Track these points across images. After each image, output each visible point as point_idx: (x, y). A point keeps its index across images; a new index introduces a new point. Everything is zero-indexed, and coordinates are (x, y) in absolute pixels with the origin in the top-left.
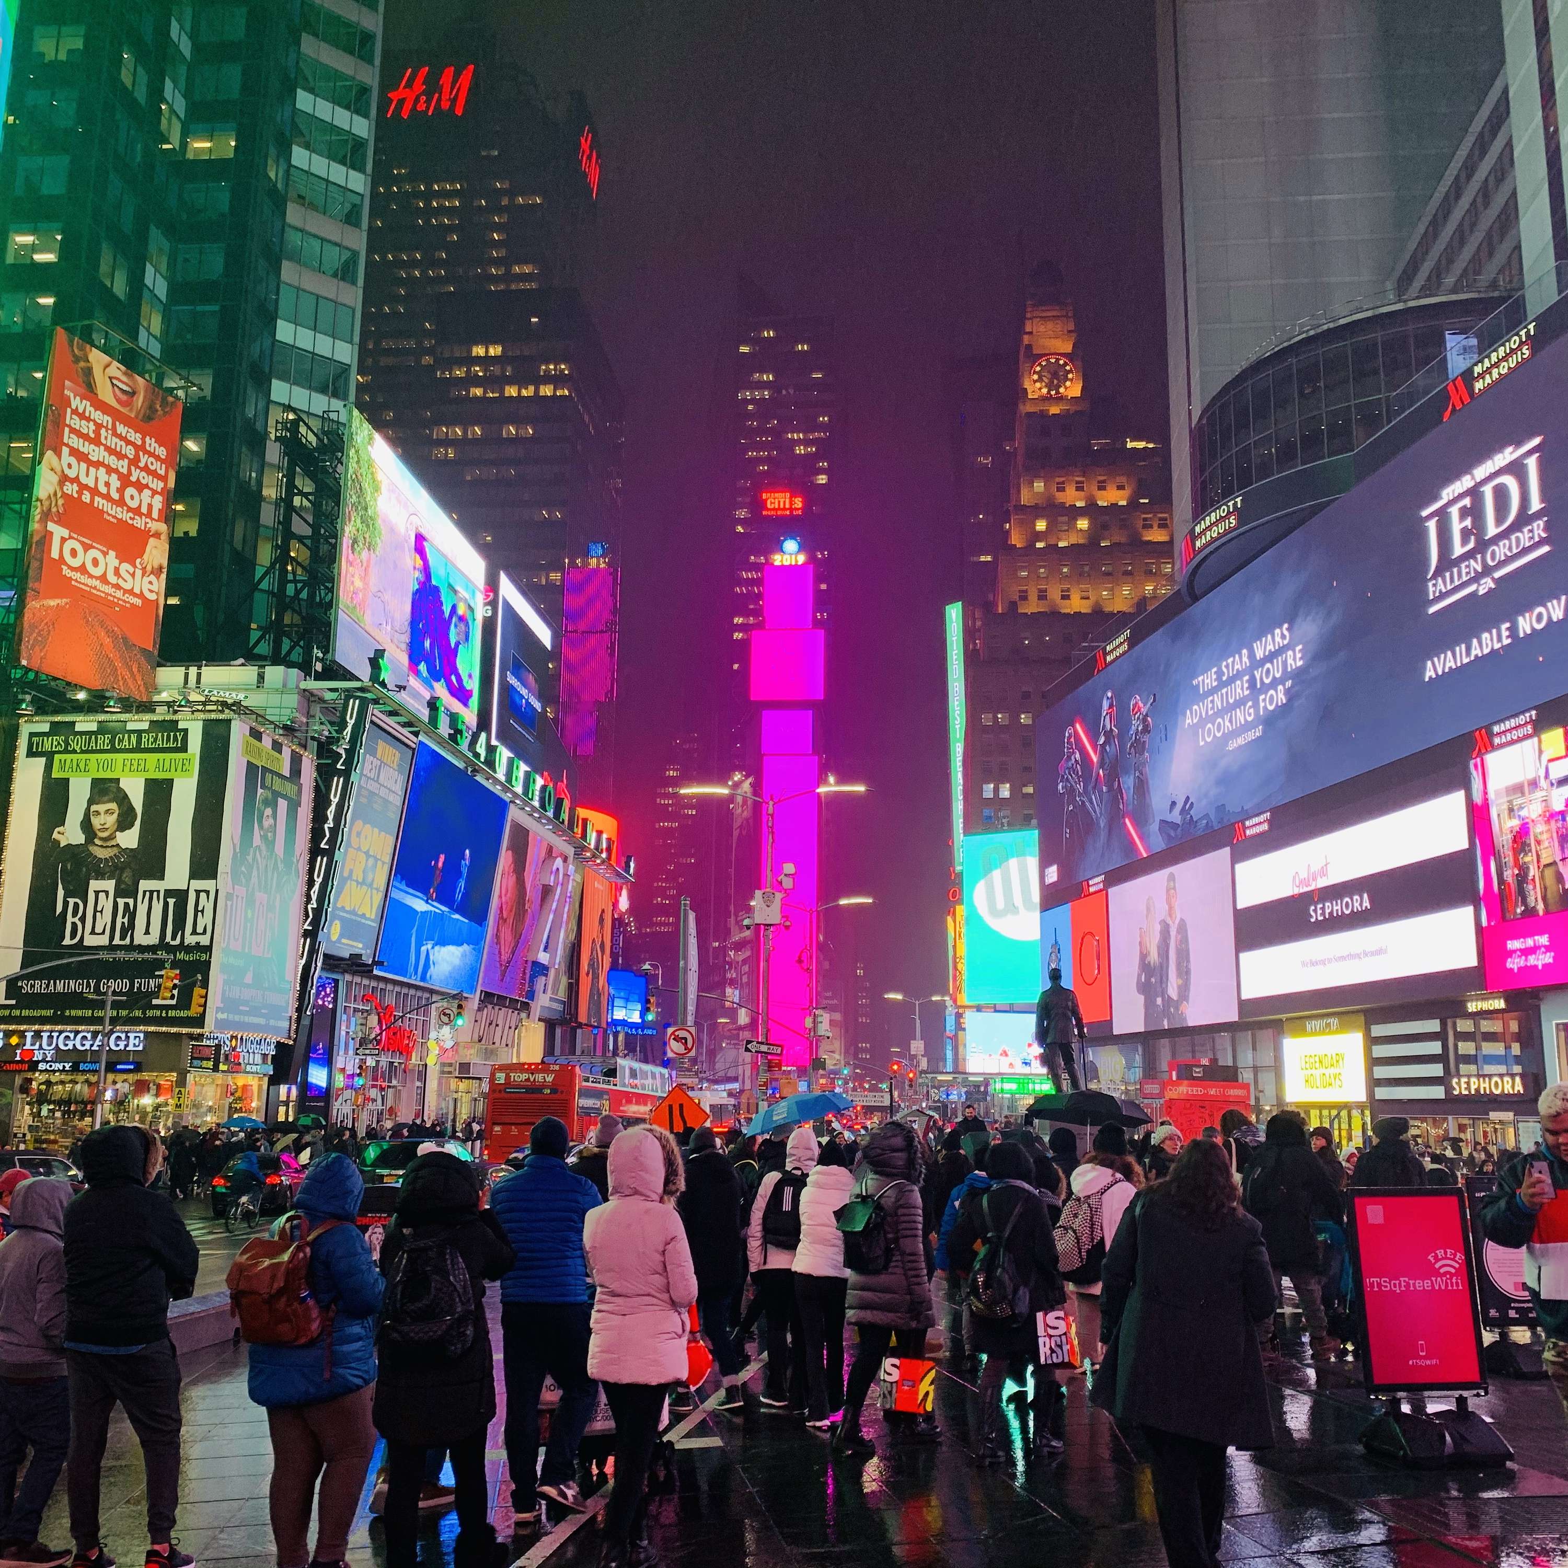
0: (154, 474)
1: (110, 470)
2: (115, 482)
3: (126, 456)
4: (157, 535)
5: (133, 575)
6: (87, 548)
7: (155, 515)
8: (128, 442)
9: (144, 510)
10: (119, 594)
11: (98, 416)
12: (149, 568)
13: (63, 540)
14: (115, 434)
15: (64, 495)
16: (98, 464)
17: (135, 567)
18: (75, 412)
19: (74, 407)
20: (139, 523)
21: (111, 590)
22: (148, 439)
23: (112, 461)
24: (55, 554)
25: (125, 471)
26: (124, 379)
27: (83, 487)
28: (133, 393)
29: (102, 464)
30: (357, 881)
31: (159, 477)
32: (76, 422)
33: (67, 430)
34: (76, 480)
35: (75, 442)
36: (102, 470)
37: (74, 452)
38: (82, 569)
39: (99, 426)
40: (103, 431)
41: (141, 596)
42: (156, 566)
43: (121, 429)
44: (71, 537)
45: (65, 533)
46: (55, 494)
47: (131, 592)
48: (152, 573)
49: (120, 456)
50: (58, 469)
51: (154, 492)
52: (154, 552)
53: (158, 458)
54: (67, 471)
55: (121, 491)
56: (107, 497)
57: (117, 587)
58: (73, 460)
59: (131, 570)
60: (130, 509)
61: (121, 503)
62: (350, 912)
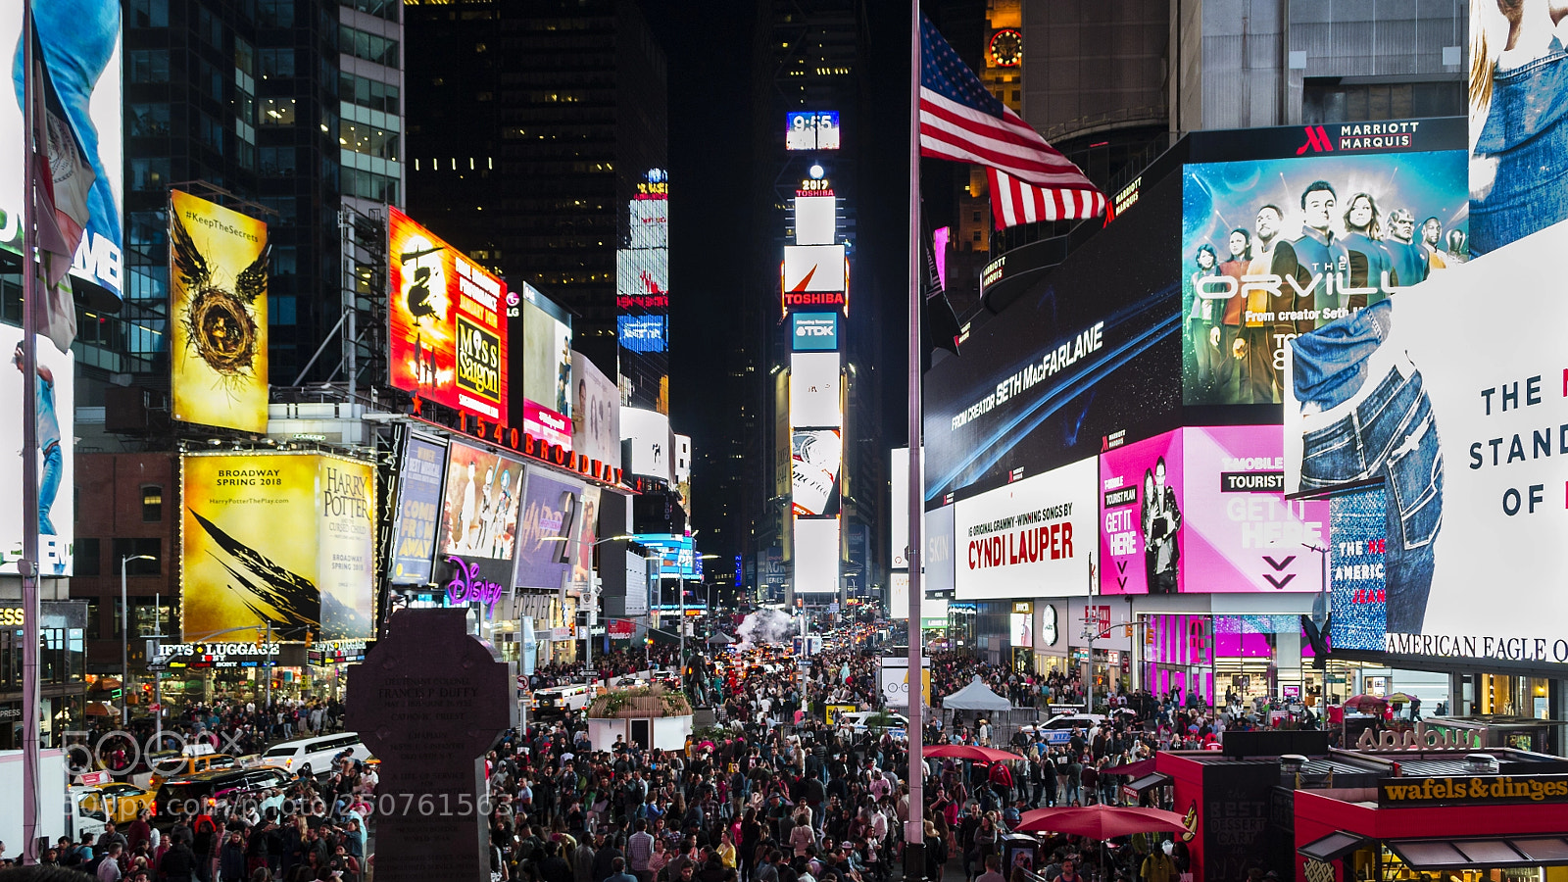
30: (412, 538)
62: (409, 557)
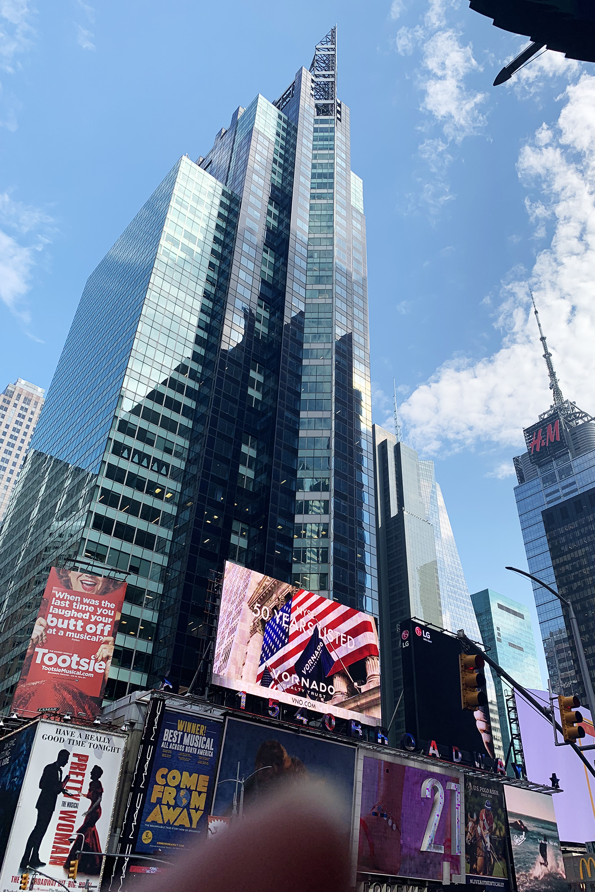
0: (107, 616)
1: (77, 619)
2: (80, 623)
3: (88, 611)
4: (107, 642)
5: (89, 664)
6: (58, 656)
7: (106, 633)
8: (89, 605)
9: (99, 632)
10: (78, 673)
11: (72, 598)
12: (100, 658)
13: (44, 654)
14: (82, 603)
15: (47, 635)
16: (69, 619)
17: (90, 659)
18: (59, 598)
19: (57, 596)
20: (94, 639)
21: (73, 672)
22: (103, 602)
23: (80, 615)
24: (38, 661)
25: (87, 618)
26: (90, 580)
27: (58, 629)
28: (96, 584)
29: (73, 617)
30: (169, 806)
31: (111, 617)
32: (58, 603)
33: (52, 607)
34: (56, 627)
35: (56, 611)
36: (72, 620)
37: (54, 615)
38: (56, 665)
39: (71, 602)
40: (75, 604)
41: (94, 672)
42: (104, 656)
43: (86, 600)
44: (49, 652)
45: (46, 651)
46: (42, 635)
47: (87, 671)
48: (102, 660)
49: (84, 612)
50: (45, 624)
51: (105, 624)
52: (104, 650)
53: (108, 609)
54: (50, 624)
55: (84, 627)
56: (75, 631)
57: (78, 670)
58: (55, 619)
59: (88, 661)
60: (89, 634)
61: (84, 631)
62: (163, 825)
